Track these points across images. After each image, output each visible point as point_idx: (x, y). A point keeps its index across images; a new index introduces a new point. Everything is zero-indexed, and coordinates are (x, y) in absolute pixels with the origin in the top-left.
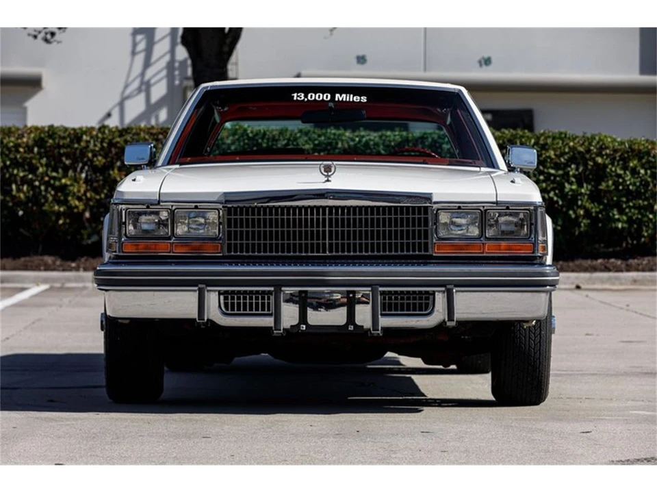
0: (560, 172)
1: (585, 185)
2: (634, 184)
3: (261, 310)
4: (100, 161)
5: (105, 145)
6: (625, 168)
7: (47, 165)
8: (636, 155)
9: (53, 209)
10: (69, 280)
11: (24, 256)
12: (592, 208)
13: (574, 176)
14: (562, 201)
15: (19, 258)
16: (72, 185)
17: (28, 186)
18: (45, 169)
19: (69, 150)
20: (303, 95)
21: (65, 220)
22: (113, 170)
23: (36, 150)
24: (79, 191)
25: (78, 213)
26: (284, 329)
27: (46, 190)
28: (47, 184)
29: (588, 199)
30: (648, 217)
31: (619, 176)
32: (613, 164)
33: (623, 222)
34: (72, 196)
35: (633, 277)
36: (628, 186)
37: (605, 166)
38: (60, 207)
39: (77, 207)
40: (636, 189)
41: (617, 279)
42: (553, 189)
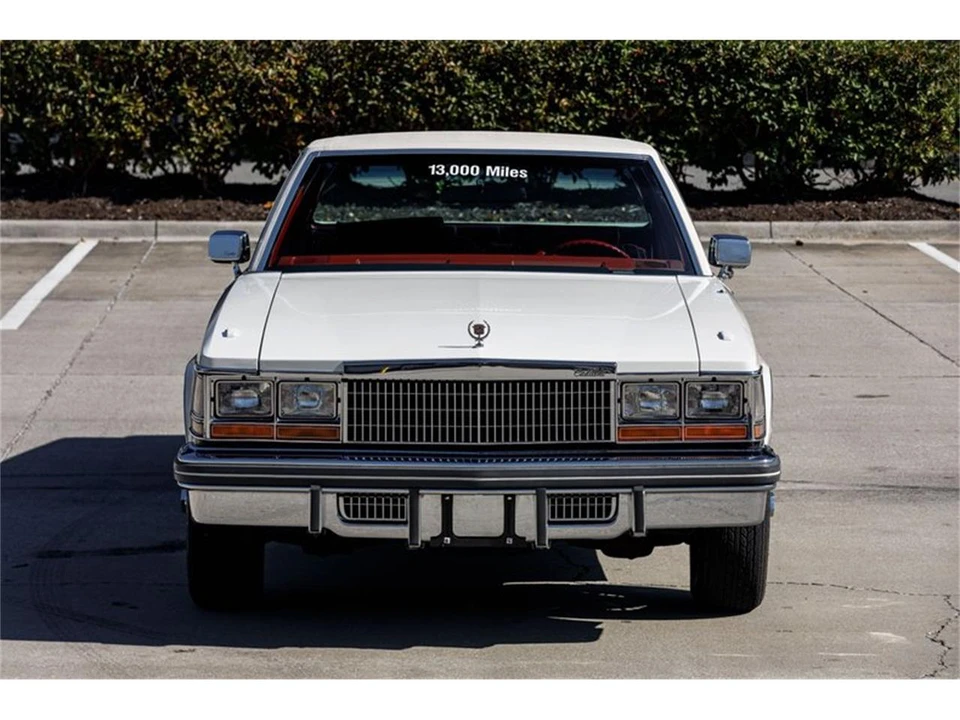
0: (777, 87)
1: (809, 104)
2: (875, 102)
3: (392, 515)
4: (163, 73)
5: (170, 51)
6: (863, 79)
7: (93, 78)
8: (878, 63)
9: (101, 136)
10: (123, 232)
11: (64, 198)
12: (819, 134)
13: (795, 92)
14: (779, 126)
15: (57, 201)
16: (126, 105)
17: (68, 105)
18: (90, 83)
19: (122, 57)
20: (443, 167)
21: (117, 151)
22: (181, 84)
23: (78, 57)
24: (136, 112)
25: (135, 141)
26: (422, 542)
27: (92, 109)
28: (93, 103)
29: (813, 122)
30: (893, 145)
31: (855, 91)
32: (847, 76)
33: (859, 153)
34: (127, 119)
35: (871, 228)
36: (867, 104)
37: (836, 79)
38: (110, 134)
39: (133, 133)
40: (878, 109)
41: (850, 229)
42: (767, 109)
